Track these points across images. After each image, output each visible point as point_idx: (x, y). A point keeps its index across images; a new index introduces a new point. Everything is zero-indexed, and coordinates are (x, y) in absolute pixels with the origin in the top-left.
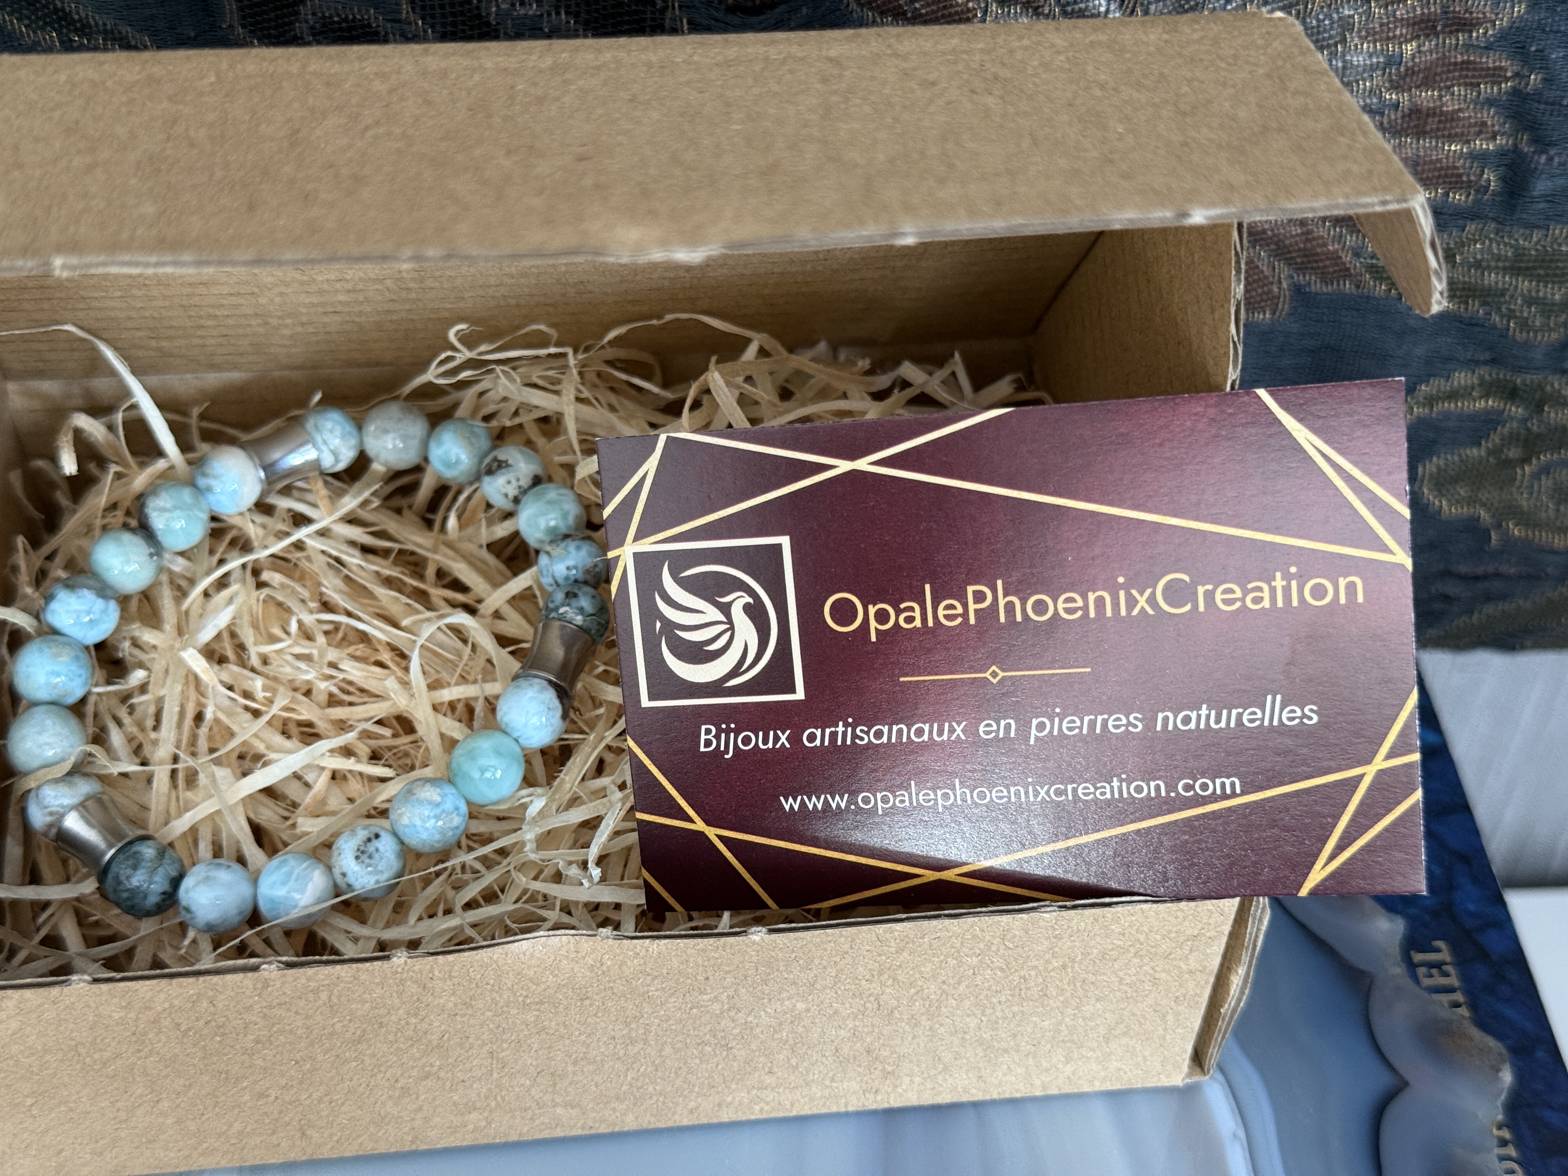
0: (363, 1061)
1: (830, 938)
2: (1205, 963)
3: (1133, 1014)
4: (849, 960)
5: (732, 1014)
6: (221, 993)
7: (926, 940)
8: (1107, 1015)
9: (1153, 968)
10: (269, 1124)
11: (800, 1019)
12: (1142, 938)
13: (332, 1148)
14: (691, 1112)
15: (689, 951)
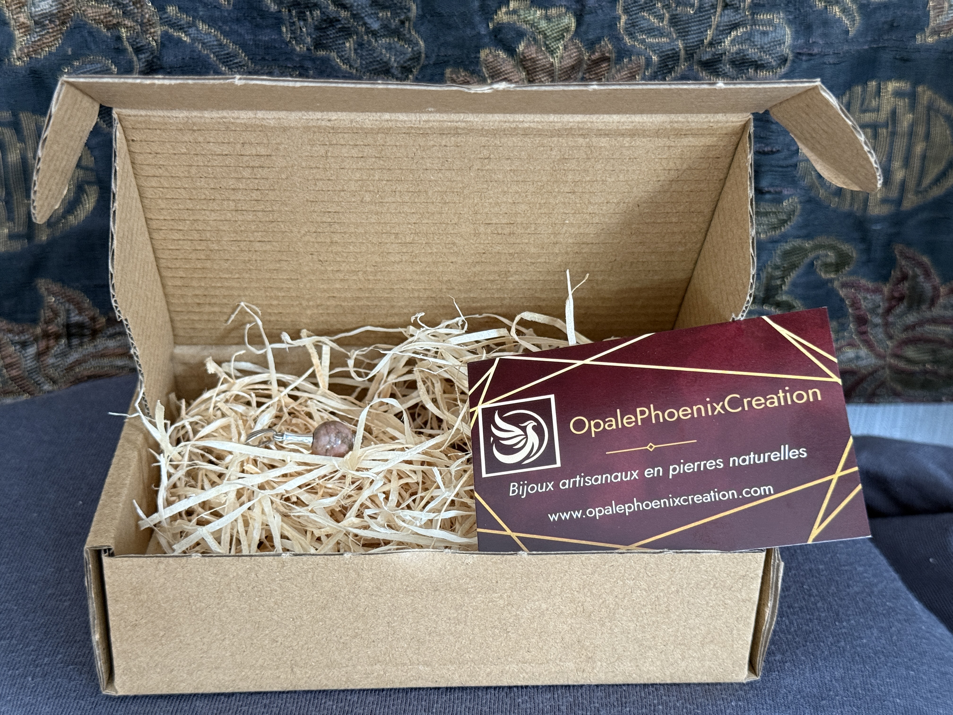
0: (325, 622)
1: (558, 561)
2: (750, 595)
3: (716, 628)
4: (568, 576)
5: (509, 608)
6: (262, 569)
7: (607, 566)
8: (702, 627)
9: (723, 596)
10: (276, 661)
11: (544, 614)
12: (716, 574)
13: (306, 683)
14: (488, 675)
15: (489, 563)
